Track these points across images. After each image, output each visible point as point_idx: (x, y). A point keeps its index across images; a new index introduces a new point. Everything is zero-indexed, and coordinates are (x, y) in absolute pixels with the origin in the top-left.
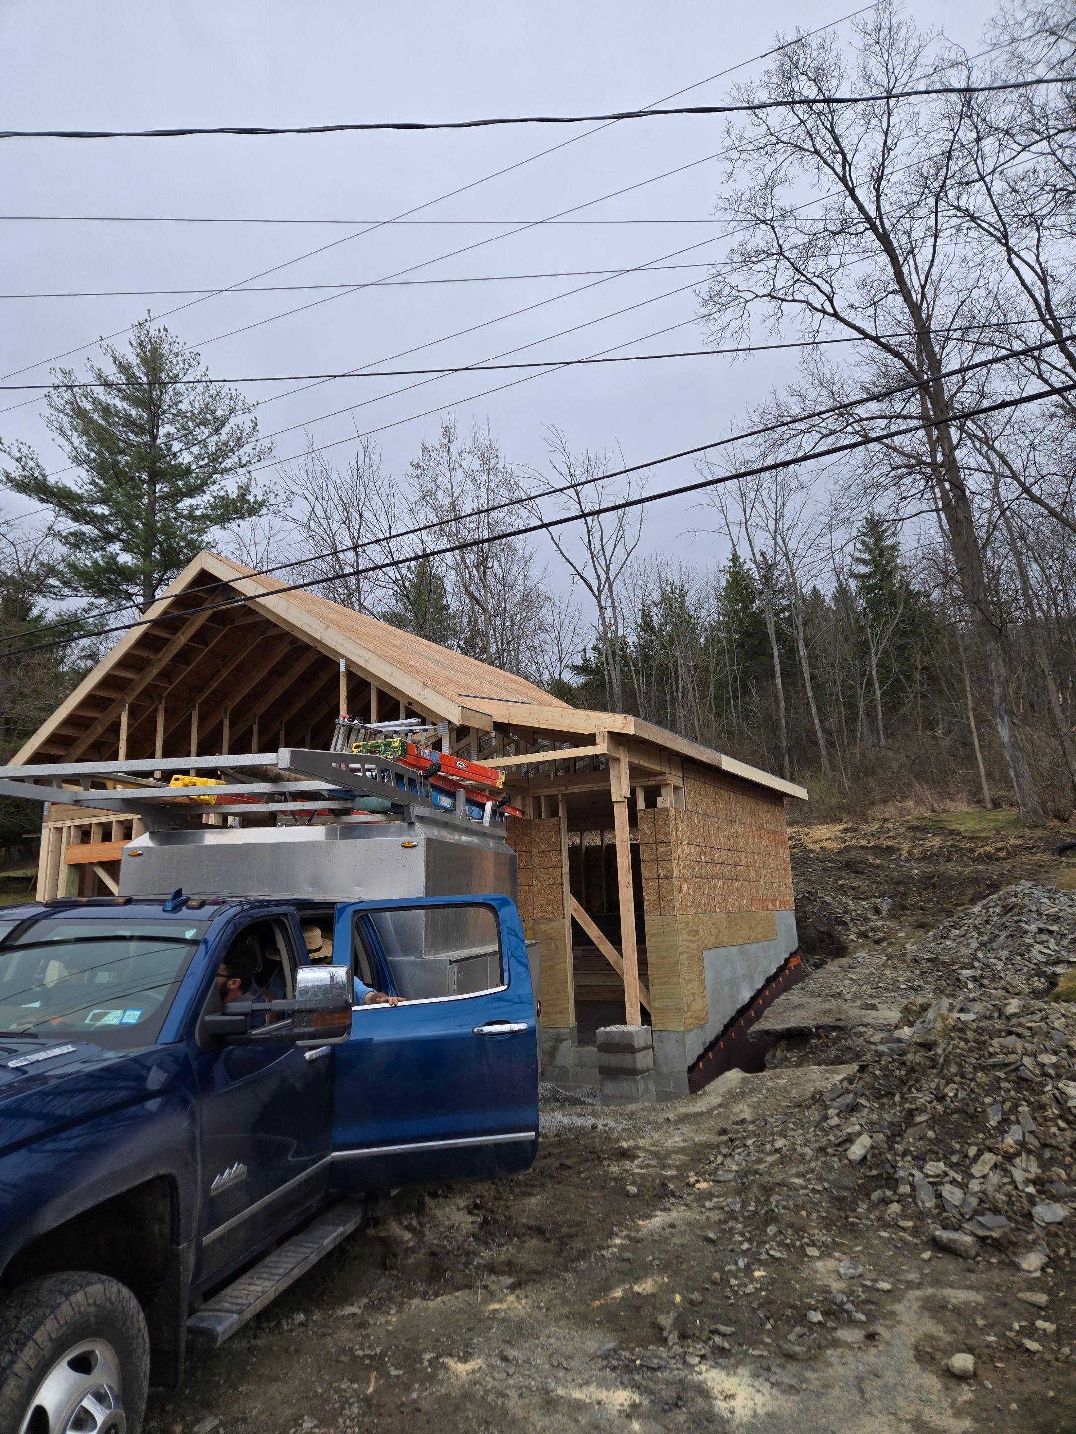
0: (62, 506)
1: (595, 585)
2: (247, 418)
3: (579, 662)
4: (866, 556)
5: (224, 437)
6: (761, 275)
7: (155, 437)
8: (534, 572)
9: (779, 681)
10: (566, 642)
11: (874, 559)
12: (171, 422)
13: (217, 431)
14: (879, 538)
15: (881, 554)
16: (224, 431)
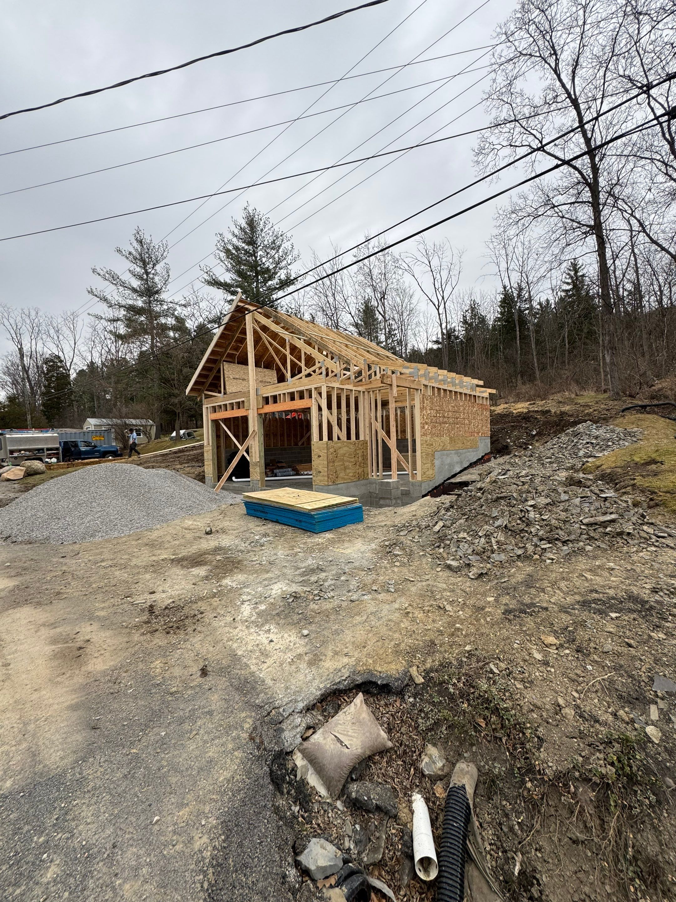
0: (225, 289)
1: (437, 304)
2: (289, 243)
3: (435, 339)
4: (570, 281)
5: (281, 254)
6: (506, 135)
7: (256, 257)
8: (414, 301)
9: (518, 342)
10: (430, 331)
11: (573, 282)
12: (261, 250)
13: (278, 251)
14: (576, 271)
15: (577, 279)
16: (280, 251)
